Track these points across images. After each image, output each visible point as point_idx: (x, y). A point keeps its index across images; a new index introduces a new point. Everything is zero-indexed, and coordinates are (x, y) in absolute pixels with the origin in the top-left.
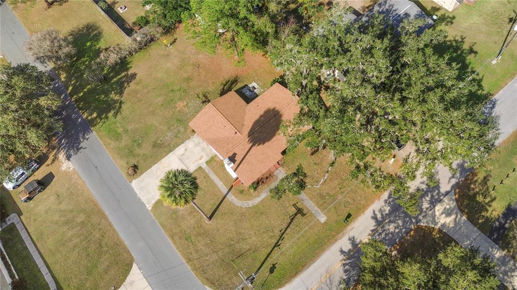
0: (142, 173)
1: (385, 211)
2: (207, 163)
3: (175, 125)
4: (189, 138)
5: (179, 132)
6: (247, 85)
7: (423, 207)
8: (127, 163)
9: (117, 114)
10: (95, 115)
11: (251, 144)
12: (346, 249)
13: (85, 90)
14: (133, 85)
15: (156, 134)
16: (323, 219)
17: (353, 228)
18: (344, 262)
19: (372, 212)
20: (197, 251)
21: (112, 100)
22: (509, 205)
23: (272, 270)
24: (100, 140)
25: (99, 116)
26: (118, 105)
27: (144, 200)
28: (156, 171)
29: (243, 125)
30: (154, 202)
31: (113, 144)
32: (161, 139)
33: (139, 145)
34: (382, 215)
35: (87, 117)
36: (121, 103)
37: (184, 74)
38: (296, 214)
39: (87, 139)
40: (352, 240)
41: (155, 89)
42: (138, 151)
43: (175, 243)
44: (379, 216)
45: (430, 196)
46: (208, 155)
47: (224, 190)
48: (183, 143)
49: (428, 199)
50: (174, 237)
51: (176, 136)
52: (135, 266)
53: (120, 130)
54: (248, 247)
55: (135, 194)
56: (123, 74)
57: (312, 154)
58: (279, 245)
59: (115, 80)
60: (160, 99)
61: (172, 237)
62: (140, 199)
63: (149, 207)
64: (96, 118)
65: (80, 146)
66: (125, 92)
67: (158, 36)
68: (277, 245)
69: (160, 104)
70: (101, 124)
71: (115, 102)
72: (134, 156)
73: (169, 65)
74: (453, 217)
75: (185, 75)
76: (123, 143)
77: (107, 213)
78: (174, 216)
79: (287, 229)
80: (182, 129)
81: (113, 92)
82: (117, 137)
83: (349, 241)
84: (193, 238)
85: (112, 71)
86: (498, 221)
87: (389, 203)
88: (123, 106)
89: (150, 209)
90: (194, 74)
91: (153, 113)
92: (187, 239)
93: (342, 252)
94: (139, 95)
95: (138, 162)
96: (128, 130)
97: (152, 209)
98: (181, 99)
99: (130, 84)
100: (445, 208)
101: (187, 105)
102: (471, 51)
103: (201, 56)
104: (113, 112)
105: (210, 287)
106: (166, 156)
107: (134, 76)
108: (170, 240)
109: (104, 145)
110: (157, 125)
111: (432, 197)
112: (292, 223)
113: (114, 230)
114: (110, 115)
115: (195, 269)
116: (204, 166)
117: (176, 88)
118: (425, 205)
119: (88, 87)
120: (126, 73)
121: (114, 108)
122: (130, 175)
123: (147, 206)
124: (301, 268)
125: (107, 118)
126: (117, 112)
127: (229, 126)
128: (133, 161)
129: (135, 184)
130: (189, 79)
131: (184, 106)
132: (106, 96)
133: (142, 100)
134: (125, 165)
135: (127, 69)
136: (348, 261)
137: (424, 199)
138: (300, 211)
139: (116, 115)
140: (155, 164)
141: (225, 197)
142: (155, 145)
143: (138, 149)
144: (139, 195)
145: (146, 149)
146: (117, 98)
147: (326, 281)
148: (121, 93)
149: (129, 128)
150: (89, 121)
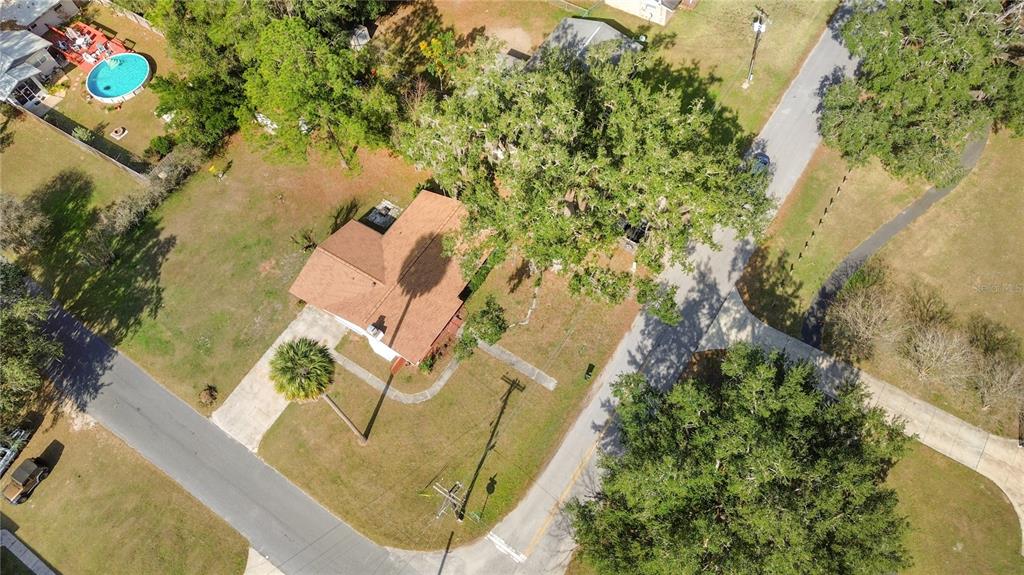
0: (227, 396)
1: (646, 347)
2: (336, 349)
3: (265, 303)
4: (295, 317)
5: (274, 311)
6: (374, 208)
7: (702, 325)
8: (194, 387)
9: (156, 312)
10: (114, 323)
11: (408, 297)
12: (600, 422)
13: (86, 286)
14: (172, 256)
15: (235, 325)
16: (551, 384)
17: (602, 384)
18: (603, 442)
19: (627, 354)
20: (356, 496)
21: (142, 290)
22: (824, 289)
23: (491, 488)
24: (132, 362)
25: (122, 323)
26: (154, 295)
27: (241, 439)
28: (251, 387)
29: (384, 268)
30: (259, 437)
31: (160, 361)
32: (246, 330)
33: (209, 352)
34: (642, 354)
35: (100, 331)
36: (160, 290)
37: (259, 216)
38: (509, 392)
39: (111, 368)
40: (606, 405)
41: (214, 251)
42: (208, 361)
43: (314, 494)
44: (639, 357)
45: (707, 306)
46: (335, 337)
47: (379, 384)
48: (286, 327)
49: (705, 311)
50: (312, 486)
51: (271, 320)
52: (252, 552)
53: (167, 335)
54: (442, 464)
55: (223, 434)
56: (150, 243)
57: (512, 291)
58: (494, 446)
59: (138, 256)
60: (228, 267)
61: (307, 486)
62: (233, 440)
63: (253, 448)
64: (118, 328)
65: (99, 383)
66: (162, 270)
67: (196, 163)
68: (490, 447)
69: (228, 274)
70: (130, 334)
71: (148, 292)
72: (204, 371)
73: (228, 207)
74: (749, 328)
75: (262, 217)
76: (178, 356)
77: (178, 480)
78: (301, 450)
79: (500, 418)
80: (279, 306)
81: (139, 279)
82: (165, 348)
83: (603, 409)
84: (343, 476)
85: (128, 243)
86: (814, 316)
87: (649, 333)
88: (163, 295)
89: (256, 451)
90: (277, 212)
91: (220, 292)
92: (334, 482)
93: (596, 427)
94: (187, 269)
95: (214, 380)
96: (181, 333)
97: (259, 450)
98: (264, 257)
99: (167, 257)
100: (734, 319)
101: (277, 263)
102: (713, 79)
103: (281, 179)
104: (149, 309)
105: (395, 546)
106: (260, 357)
107: (171, 242)
108: (304, 493)
109: (142, 369)
110: (233, 309)
111: (711, 307)
112: (507, 407)
113: (200, 505)
114: (145, 314)
115: (361, 525)
117: (250, 241)
118: (704, 322)
119: (89, 280)
120: (155, 240)
121: (148, 302)
122: (204, 405)
123: (250, 448)
124: (535, 471)
125: (139, 323)
126: (157, 308)
128: (206, 381)
129: (218, 418)
130: (270, 221)
131: (274, 268)
132: (129, 286)
133: (194, 276)
134: (191, 390)
135: (157, 234)
136: (608, 439)
137: (700, 314)
138: (515, 385)
139: (154, 312)
140: (245, 375)
141: (383, 396)
142: (237, 344)
143: (208, 359)
144: (231, 433)
145: (223, 354)
146: (149, 284)
147: (584, 481)
148: (155, 275)
149: (183, 328)
150: (106, 336)
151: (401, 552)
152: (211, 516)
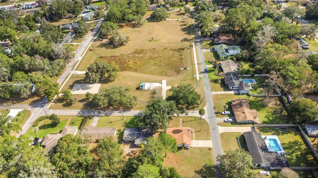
0: (208, 147)
2: (193, 140)
4: (193, 147)
10: (212, 168)
16: (181, 119)
20: (207, 128)
21: (205, 169)
23: (196, 119)
25: (211, 167)
27: (211, 142)
29: (181, 135)
30: (210, 141)
31: (212, 158)
36: (203, 167)
42: (206, 152)
51: (196, 149)
52: (220, 133)
53: (208, 160)
54: (197, 123)
60: (193, 160)
63: (211, 140)
66: (200, 169)
68: (192, 121)
71: (205, 168)
73: (184, 168)
76: (209, 156)
78: (207, 136)
79: (188, 121)
80: (193, 150)
82: (209, 159)
88: (203, 165)
91: (197, 158)
98: (188, 157)
102: (125, 123)
109: (214, 160)
110: (198, 155)
113: (221, 141)
114: (208, 166)
115: (209, 126)
116: (194, 140)
117: (187, 160)
121: (206, 166)
125: (209, 165)
127: (184, 137)
128: (209, 151)
129: (211, 146)
131: (189, 154)
132: (206, 172)
138: (183, 122)
139: (207, 165)
140: (205, 147)
142: (202, 151)
146: (204, 169)
148: (202, 169)
149: (205, 159)
150: (215, 168)
151: (208, 122)
152: (221, 138)
